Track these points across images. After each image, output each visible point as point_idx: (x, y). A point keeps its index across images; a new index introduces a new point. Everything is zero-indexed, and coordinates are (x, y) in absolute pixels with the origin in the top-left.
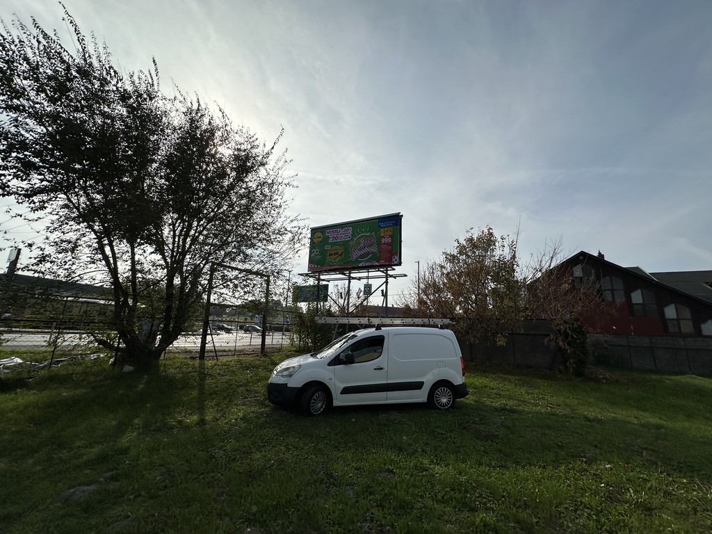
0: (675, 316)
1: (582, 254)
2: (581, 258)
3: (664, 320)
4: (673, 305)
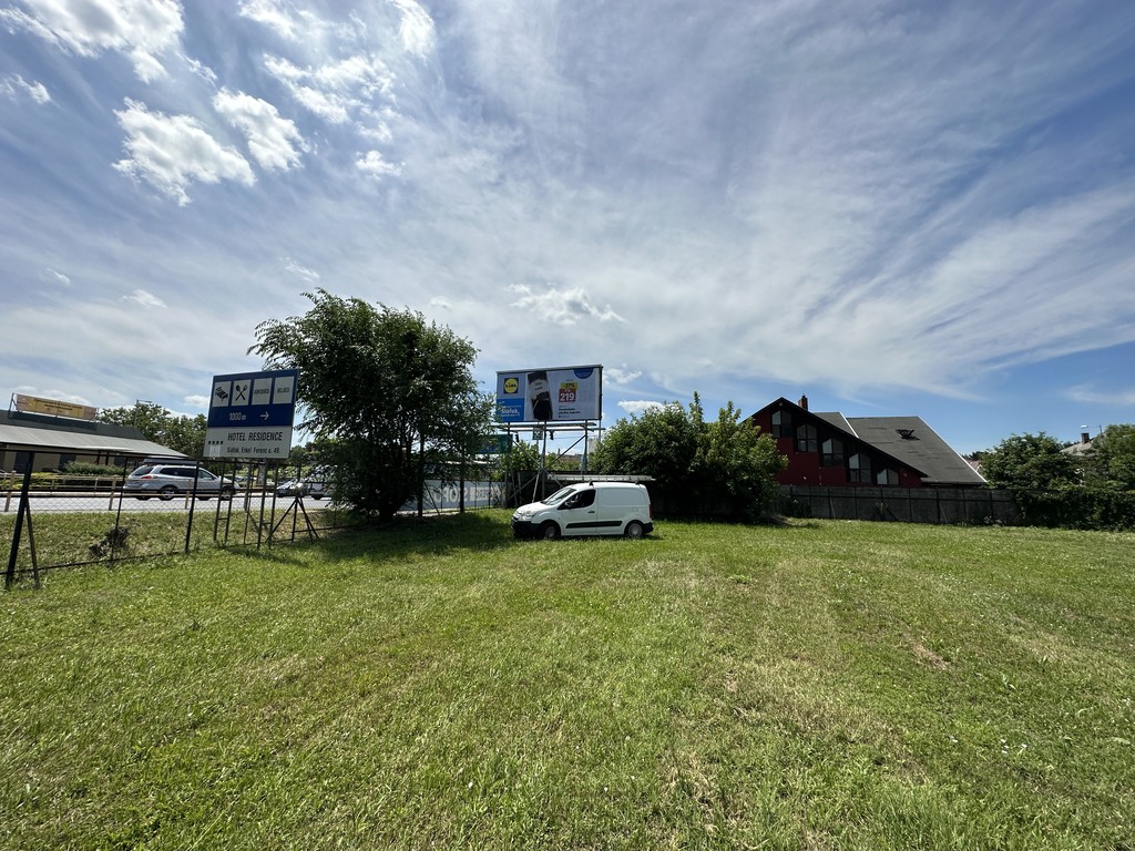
0: (857, 467)
1: (782, 400)
2: (781, 405)
3: (848, 470)
4: (857, 455)
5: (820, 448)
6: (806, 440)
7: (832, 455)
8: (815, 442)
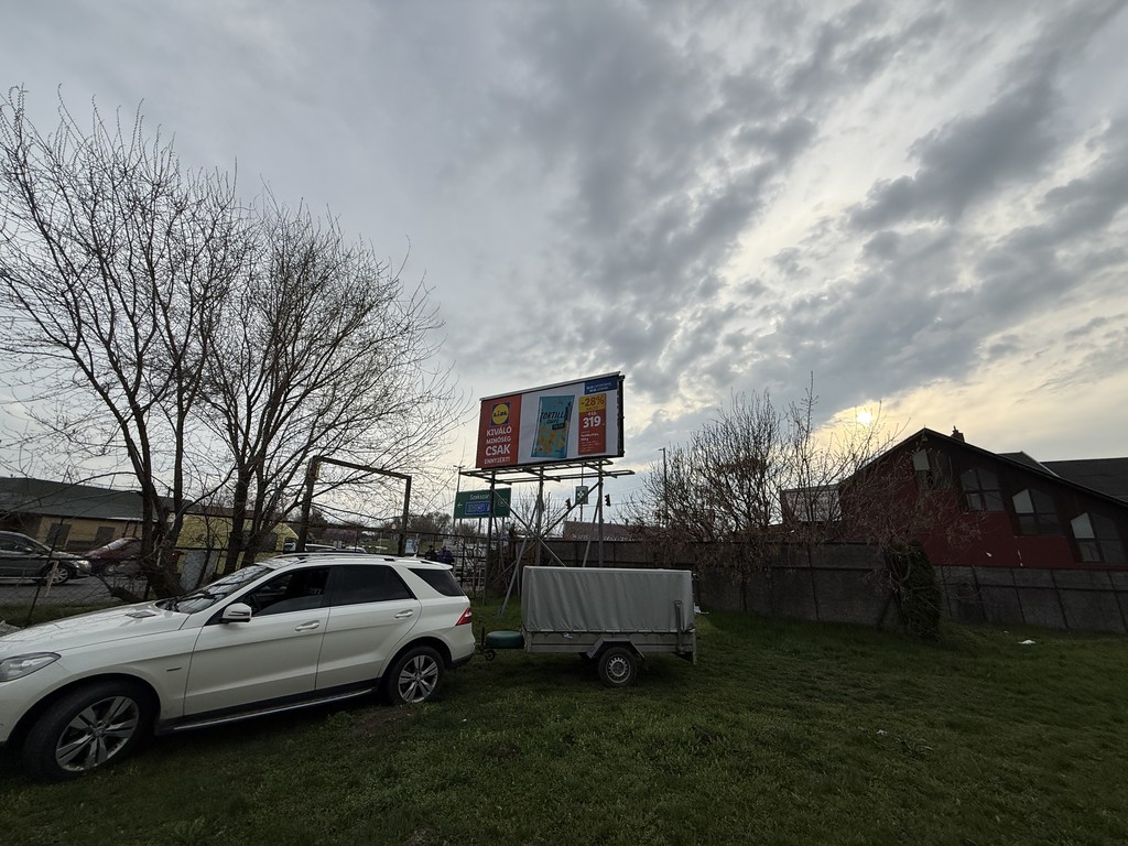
0: (1090, 535)
1: (926, 433)
2: (926, 439)
3: (1073, 542)
4: (1086, 514)
5: (1009, 505)
6: (981, 492)
7: (1035, 515)
8: (998, 494)
